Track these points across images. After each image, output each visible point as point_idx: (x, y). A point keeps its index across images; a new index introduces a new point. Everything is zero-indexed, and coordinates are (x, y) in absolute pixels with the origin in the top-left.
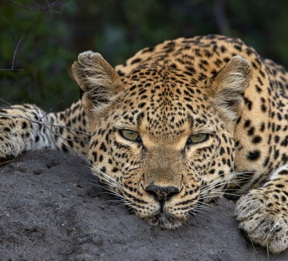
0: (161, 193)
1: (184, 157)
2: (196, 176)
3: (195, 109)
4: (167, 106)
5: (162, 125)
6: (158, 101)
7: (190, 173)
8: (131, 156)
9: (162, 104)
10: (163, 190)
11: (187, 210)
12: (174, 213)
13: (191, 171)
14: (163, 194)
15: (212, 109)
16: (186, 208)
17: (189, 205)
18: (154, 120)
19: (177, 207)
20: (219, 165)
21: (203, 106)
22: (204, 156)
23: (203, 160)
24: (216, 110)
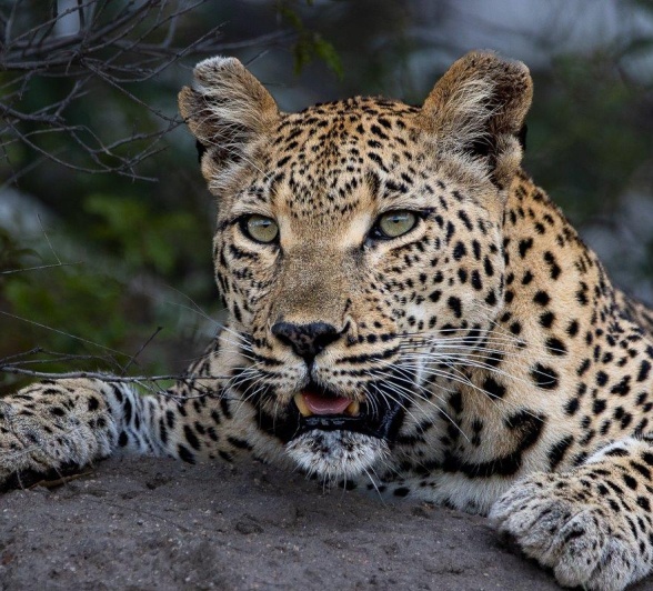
0: (298, 338)
1: (360, 262)
2: (389, 304)
3: (387, 161)
4: (331, 158)
5: (314, 197)
6: (315, 149)
7: (371, 296)
8: (257, 273)
9: (322, 154)
10: (303, 330)
11: (365, 379)
12: (334, 380)
13: (376, 293)
14: (304, 340)
15: (429, 160)
16: (362, 373)
17: (367, 366)
18: (301, 184)
19: (339, 368)
20: (451, 281)
21: (408, 156)
22: (407, 260)
23: (404, 268)
24: (439, 162)
